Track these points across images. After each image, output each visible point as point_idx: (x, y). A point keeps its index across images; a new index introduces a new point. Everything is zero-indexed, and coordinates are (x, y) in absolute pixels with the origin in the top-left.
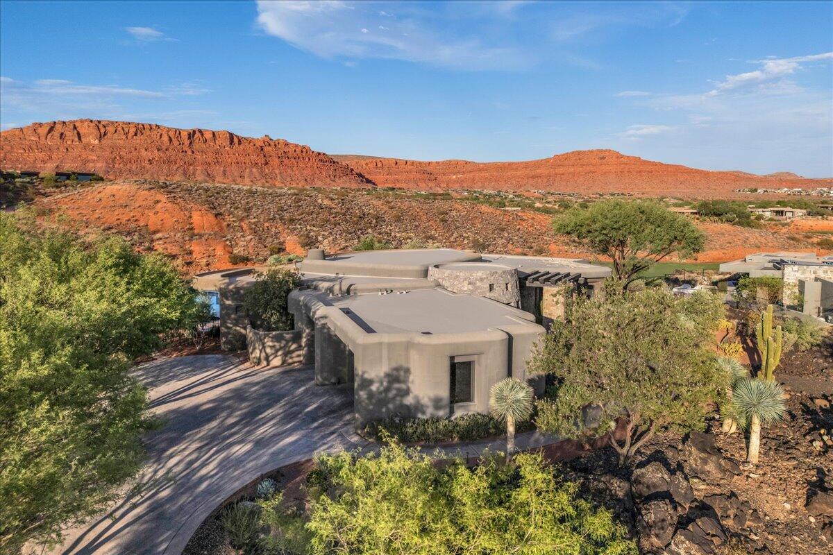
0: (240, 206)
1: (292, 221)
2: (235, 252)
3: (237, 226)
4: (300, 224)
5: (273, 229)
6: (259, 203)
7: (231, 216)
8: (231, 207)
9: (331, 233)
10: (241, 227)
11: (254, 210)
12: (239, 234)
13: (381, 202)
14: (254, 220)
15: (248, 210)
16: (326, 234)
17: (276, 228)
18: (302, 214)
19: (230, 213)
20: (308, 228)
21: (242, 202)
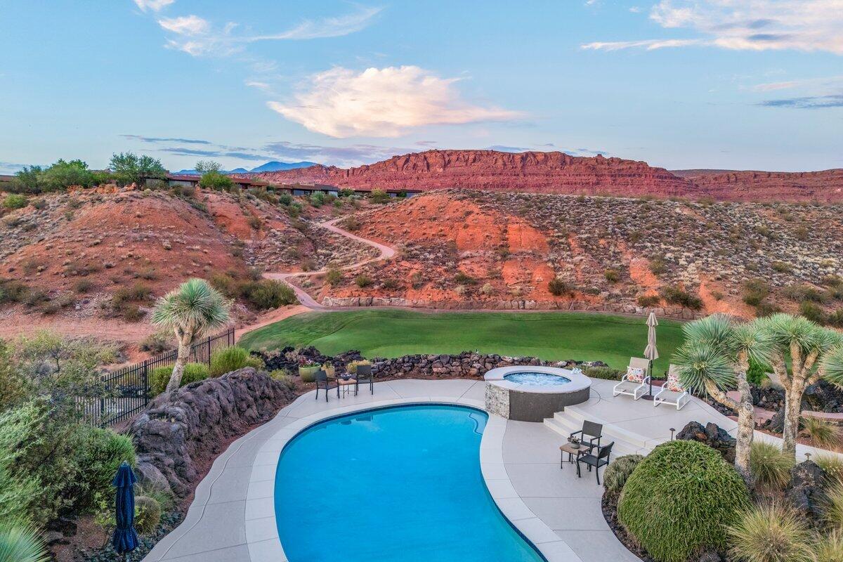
0: (568, 217)
1: (638, 236)
2: (559, 277)
3: (562, 243)
4: (651, 241)
5: (612, 248)
6: (593, 213)
7: (556, 230)
8: (556, 220)
9: (698, 255)
10: (569, 245)
11: (585, 222)
12: (565, 254)
13: (772, 212)
14: (586, 235)
15: (579, 223)
16: (691, 255)
17: (616, 245)
18: (653, 227)
19: (556, 226)
20: (663, 246)
21: (571, 212)
